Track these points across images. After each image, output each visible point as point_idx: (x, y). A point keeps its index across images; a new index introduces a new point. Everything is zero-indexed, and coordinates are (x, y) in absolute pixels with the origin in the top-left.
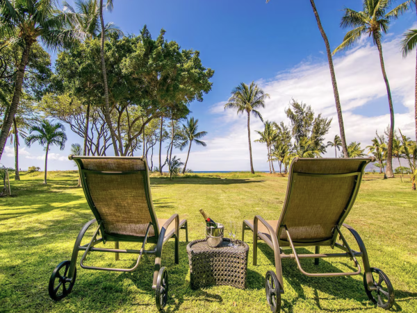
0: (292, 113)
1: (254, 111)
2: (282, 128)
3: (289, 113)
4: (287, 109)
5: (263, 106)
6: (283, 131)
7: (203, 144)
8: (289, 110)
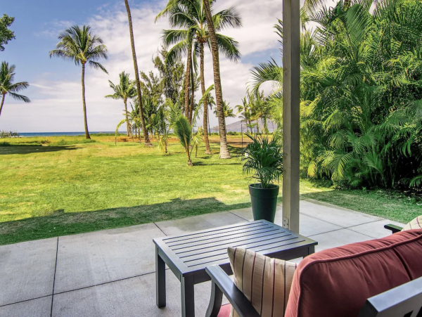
0: (161, 63)
1: (91, 62)
2: (151, 80)
3: (157, 62)
4: (155, 57)
5: (105, 57)
6: (152, 84)
7: (26, 99)
8: (158, 59)
